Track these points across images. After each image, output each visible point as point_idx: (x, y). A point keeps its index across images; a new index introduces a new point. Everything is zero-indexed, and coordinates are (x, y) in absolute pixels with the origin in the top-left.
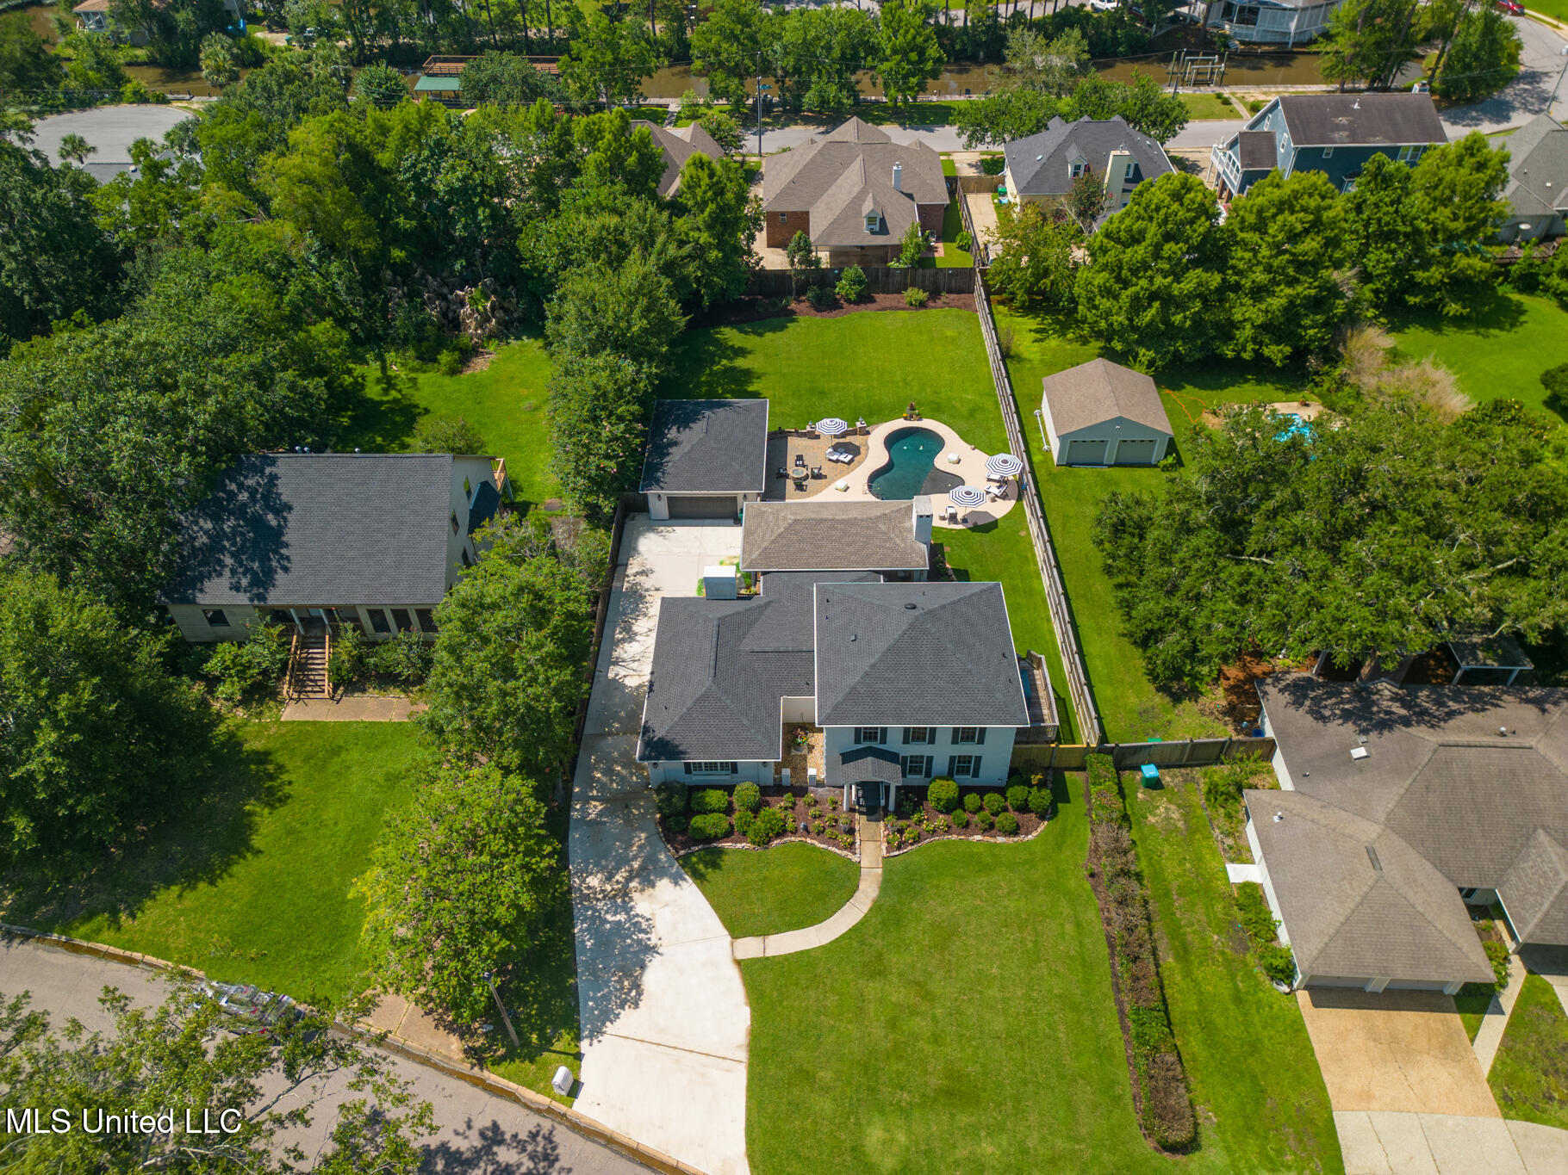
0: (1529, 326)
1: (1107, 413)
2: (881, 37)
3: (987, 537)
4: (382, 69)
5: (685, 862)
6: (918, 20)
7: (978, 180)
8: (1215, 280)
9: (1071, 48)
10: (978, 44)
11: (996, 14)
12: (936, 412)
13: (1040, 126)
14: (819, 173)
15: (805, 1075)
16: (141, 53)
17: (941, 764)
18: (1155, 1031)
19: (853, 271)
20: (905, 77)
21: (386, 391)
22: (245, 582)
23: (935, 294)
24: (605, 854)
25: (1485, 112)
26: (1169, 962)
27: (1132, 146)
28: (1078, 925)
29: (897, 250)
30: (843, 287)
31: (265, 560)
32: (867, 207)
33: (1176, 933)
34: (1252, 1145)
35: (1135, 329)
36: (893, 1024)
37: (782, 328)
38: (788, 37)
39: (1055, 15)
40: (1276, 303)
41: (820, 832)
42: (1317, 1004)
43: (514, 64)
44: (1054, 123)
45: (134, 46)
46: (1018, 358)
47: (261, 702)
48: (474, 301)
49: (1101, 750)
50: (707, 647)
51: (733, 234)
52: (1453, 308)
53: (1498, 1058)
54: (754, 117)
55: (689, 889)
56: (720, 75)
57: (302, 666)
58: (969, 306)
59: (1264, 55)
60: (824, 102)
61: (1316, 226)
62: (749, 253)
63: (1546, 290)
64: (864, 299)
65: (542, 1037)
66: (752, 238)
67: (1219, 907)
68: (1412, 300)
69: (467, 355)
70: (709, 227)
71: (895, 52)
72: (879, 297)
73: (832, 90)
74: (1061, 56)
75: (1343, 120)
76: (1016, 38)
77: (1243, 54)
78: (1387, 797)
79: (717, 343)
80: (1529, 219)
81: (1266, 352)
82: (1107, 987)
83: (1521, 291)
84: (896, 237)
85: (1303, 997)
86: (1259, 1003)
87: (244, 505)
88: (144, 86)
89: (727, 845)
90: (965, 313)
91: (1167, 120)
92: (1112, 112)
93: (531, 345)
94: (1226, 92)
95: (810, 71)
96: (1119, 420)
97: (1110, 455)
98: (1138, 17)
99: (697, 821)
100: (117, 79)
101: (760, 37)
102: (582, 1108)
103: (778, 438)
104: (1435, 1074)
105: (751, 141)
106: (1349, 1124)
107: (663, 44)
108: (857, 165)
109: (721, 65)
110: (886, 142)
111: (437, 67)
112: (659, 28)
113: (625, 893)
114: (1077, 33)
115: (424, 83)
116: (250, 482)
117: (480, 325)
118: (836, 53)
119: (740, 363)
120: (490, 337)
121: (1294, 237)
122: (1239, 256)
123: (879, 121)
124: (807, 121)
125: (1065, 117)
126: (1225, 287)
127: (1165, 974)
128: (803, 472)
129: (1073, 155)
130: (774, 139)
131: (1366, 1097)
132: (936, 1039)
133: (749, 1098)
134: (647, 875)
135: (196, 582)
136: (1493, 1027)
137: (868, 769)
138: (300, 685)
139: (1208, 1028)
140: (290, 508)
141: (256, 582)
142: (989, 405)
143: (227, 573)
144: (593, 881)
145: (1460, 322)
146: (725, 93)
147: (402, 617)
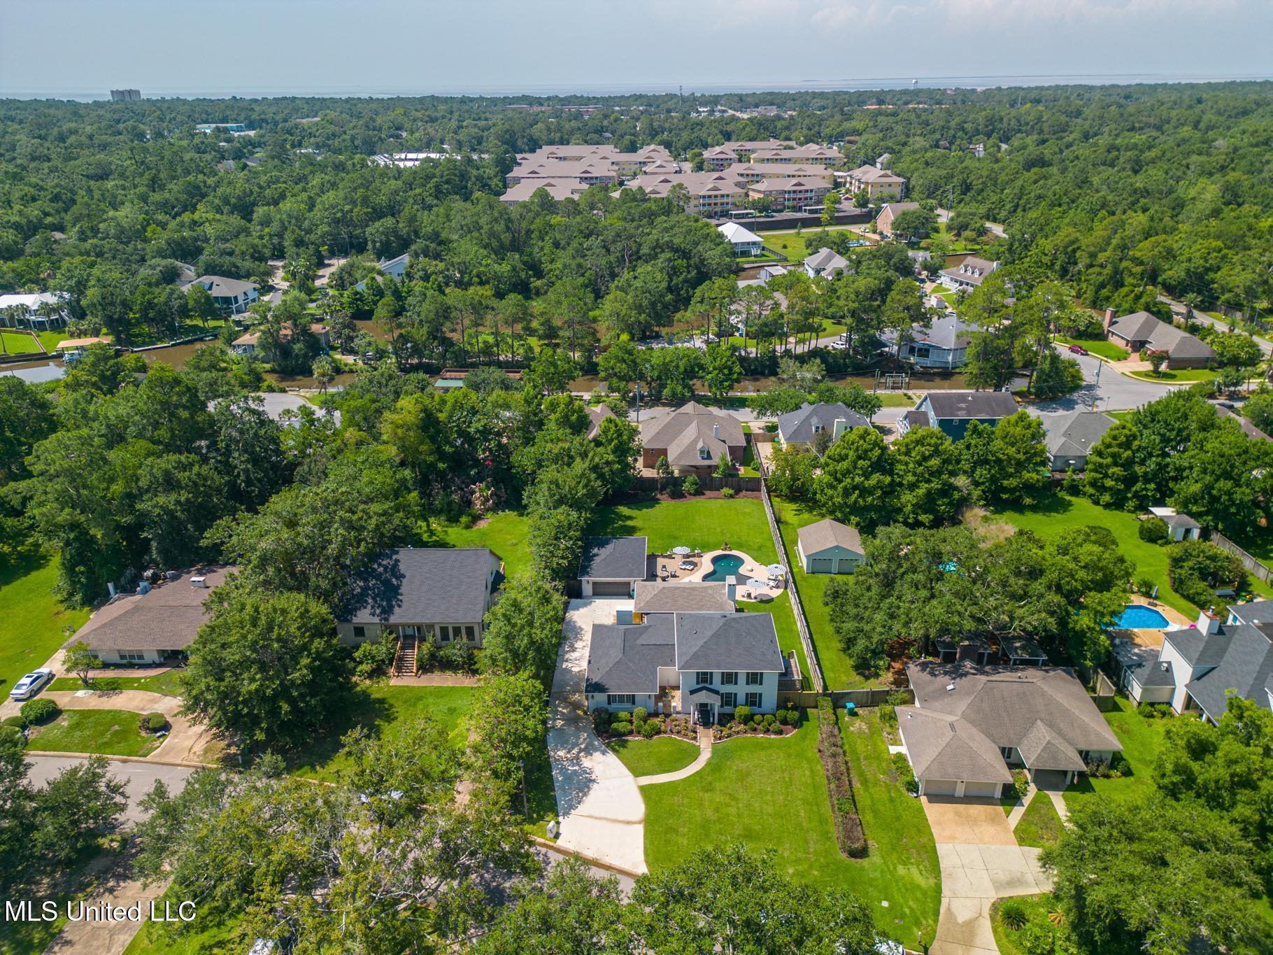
0: (1074, 511)
1: (831, 543)
2: (706, 361)
3: (768, 606)
4: (422, 375)
5: (608, 745)
6: (728, 353)
7: (764, 435)
8: (888, 479)
9: (815, 368)
10: (764, 366)
11: (774, 351)
12: (740, 547)
13: (798, 407)
14: (672, 430)
15: (672, 830)
16: (268, 366)
17: (741, 698)
18: (847, 807)
19: (692, 478)
20: (721, 382)
21: (430, 537)
22: (378, 611)
23: (738, 491)
24: (567, 742)
25: (1060, 405)
26: (857, 785)
27: (847, 417)
28: (812, 771)
29: (717, 467)
30: (686, 487)
31: (389, 601)
32: (700, 445)
33: (861, 774)
34: (895, 855)
35: (848, 506)
36: (717, 810)
37: (652, 507)
38: (654, 361)
39: (809, 351)
40: (921, 491)
41: (679, 732)
42: (930, 802)
43: (497, 374)
44: (805, 405)
45: (263, 362)
46: (786, 523)
47: (378, 677)
48: (481, 491)
49: (825, 695)
50: (620, 641)
51: (626, 457)
52: (1028, 501)
53: (1019, 823)
54: (632, 403)
55: (611, 758)
56: (615, 380)
57: (401, 659)
58: (758, 498)
59: (935, 374)
60: (674, 394)
61: (936, 452)
62: (634, 469)
63: (1085, 494)
64: (699, 493)
65: (538, 815)
66: (636, 460)
67: (884, 764)
68: (1005, 496)
69: (476, 519)
70: (614, 452)
71: (715, 369)
72: (708, 493)
73: (679, 388)
74: (810, 372)
75: (963, 405)
76: (784, 363)
77: (922, 373)
78: (962, 705)
79: (616, 514)
80: (1074, 458)
81: (920, 518)
82: (826, 796)
83: (1072, 495)
84: (716, 461)
85: (924, 799)
86: (902, 802)
87: (381, 574)
88: (274, 384)
89: (629, 738)
90: (756, 501)
91: (871, 406)
92: (837, 401)
93: (511, 515)
94: (910, 393)
95: (667, 378)
96: (837, 547)
97: (835, 568)
98: (858, 353)
99: (615, 725)
100: (259, 379)
101: (638, 361)
102: (560, 843)
103: (652, 558)
104: (989, 830)
105: (632, 415)
106: (942, 849)
107: (578, 364)
108: (694, 425)
109: (615, 374)
110: (711, 414)
111: (448, 375)
112: (577, 356)
113: (577, 758)
114: (818, 361)
115: (440, 383)
116: (384, 563)
117: (483, 504)
118: (682, 369)
119: (629, 523)
120: (488, 510)
121: (925, 459)
122: (900, 468)
123: (706, 405)
124: (664, 405)
125: (811, 403)
126: (892, 483)
127: (855, 790)
128: (666, 574)
129: (815, 421)
130: (645, 414)
131: (953, 838)
132: (739, 816)
133: (645, 838)
134: (589, 751)
135: (353, 612)
136: (1018, 813)
137: (703, 697)
138: (399, 669)
139: (875, 812)
140: (404, 576)
141: (383, 612)
142: (769, 544)
143: (369, 607)
144: (561, 753)
145: (1034, 509)
146: (618, 390)
147: (457, 631)
